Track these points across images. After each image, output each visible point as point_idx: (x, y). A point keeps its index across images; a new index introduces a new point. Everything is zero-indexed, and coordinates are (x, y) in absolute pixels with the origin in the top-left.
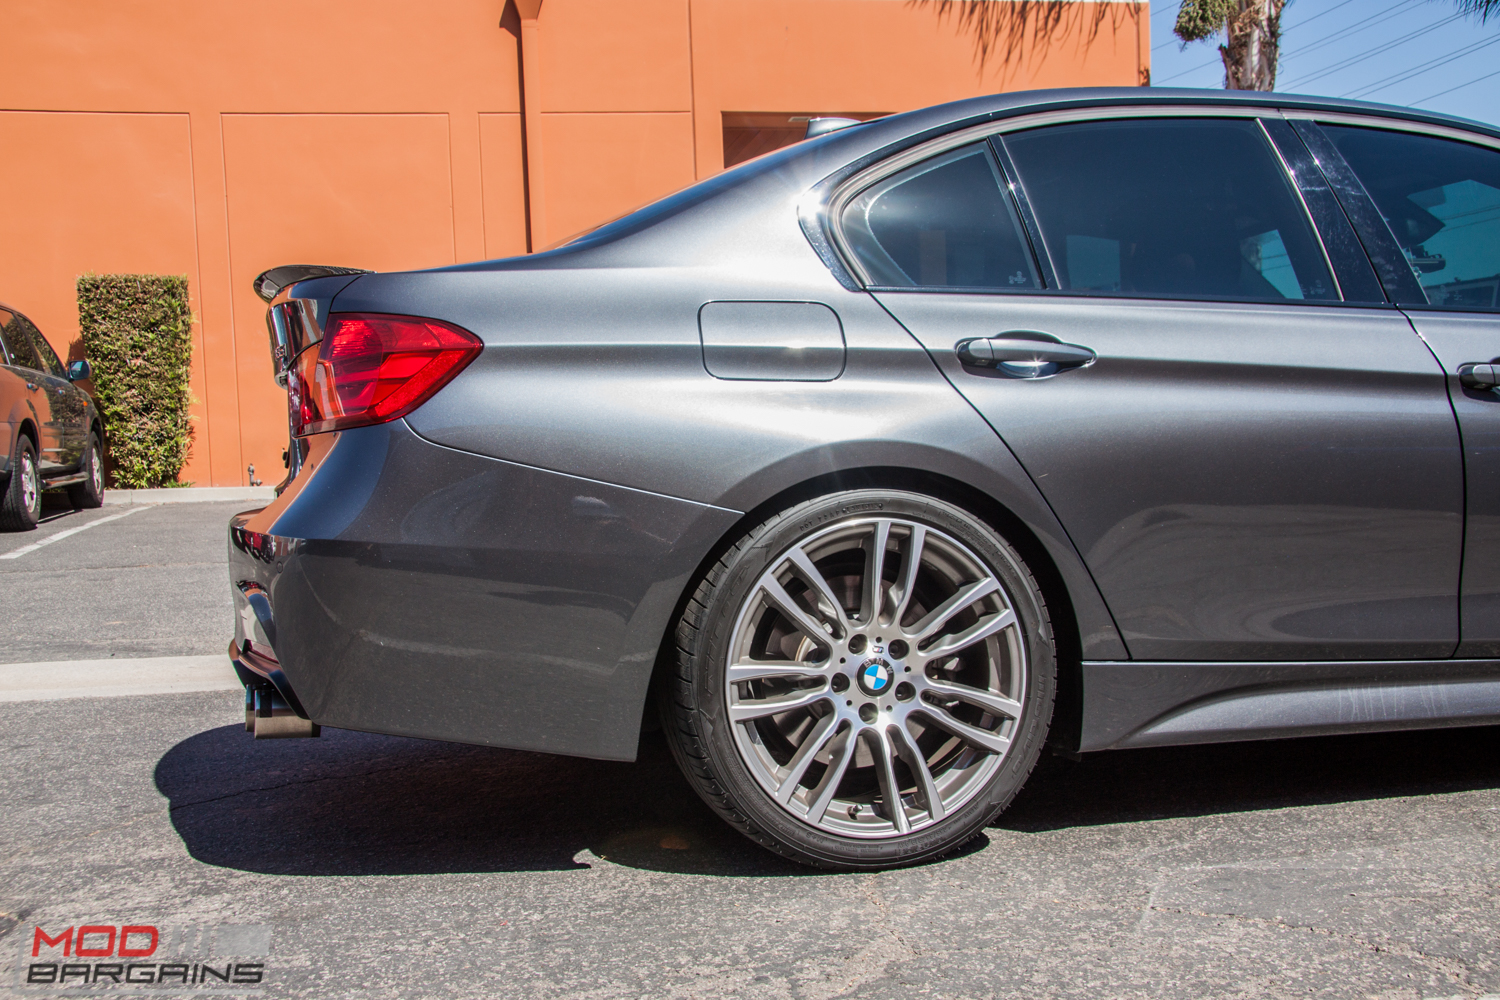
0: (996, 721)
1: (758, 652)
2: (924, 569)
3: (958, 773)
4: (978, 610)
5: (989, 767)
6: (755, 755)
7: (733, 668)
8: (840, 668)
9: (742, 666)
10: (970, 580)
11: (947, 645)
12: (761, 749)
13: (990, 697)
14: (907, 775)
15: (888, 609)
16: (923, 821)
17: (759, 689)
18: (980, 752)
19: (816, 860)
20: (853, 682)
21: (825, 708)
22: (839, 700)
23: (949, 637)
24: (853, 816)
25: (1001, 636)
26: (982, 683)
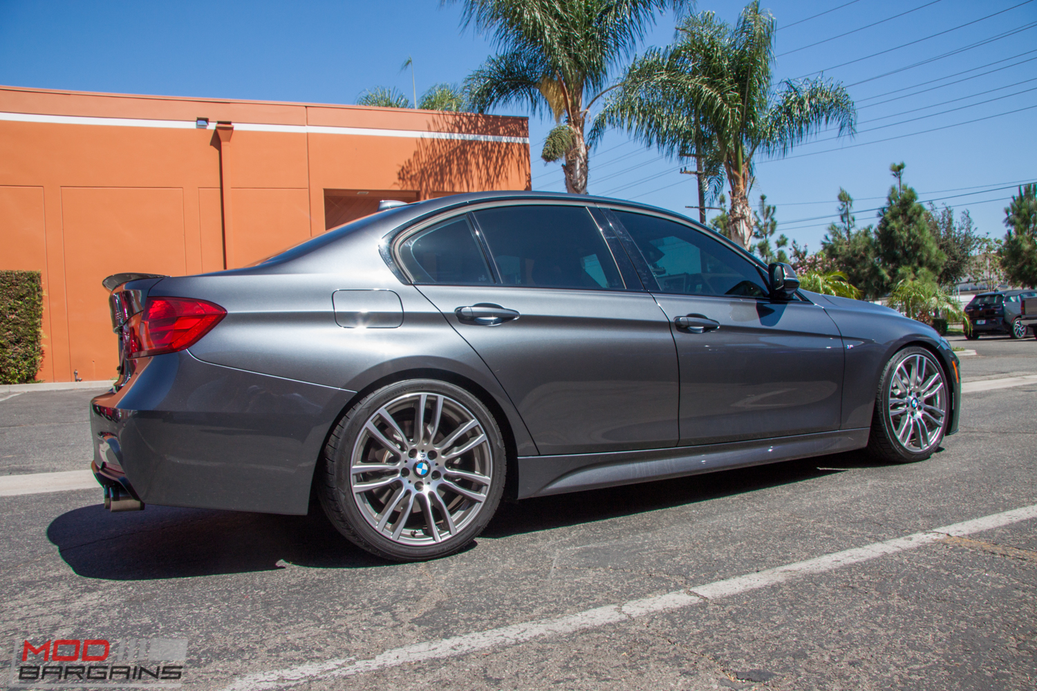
0: (479, 487)
1: (365, 459)
2: (443, 416)
3: (462, 512)
4: (469, 435)
5: (476, 510)
6: (366, 509)
7: (354, 467)
8: (405, 465)
9: (358, 467)
10: (465, 421)
11: (455, 452)
12: (368, 506)
13: (476, 476)
14: (439, 514)
15: (427, 436)
16: (446, 536)
17: (366, 477)
18: (472, 502)
19: (397, 558)
20: (411, 472)
21: (398, 485)
22: (405, 481)
23: (456, 448)
24: (413, 535)
25: (480, 447)
26: (472, 470)
